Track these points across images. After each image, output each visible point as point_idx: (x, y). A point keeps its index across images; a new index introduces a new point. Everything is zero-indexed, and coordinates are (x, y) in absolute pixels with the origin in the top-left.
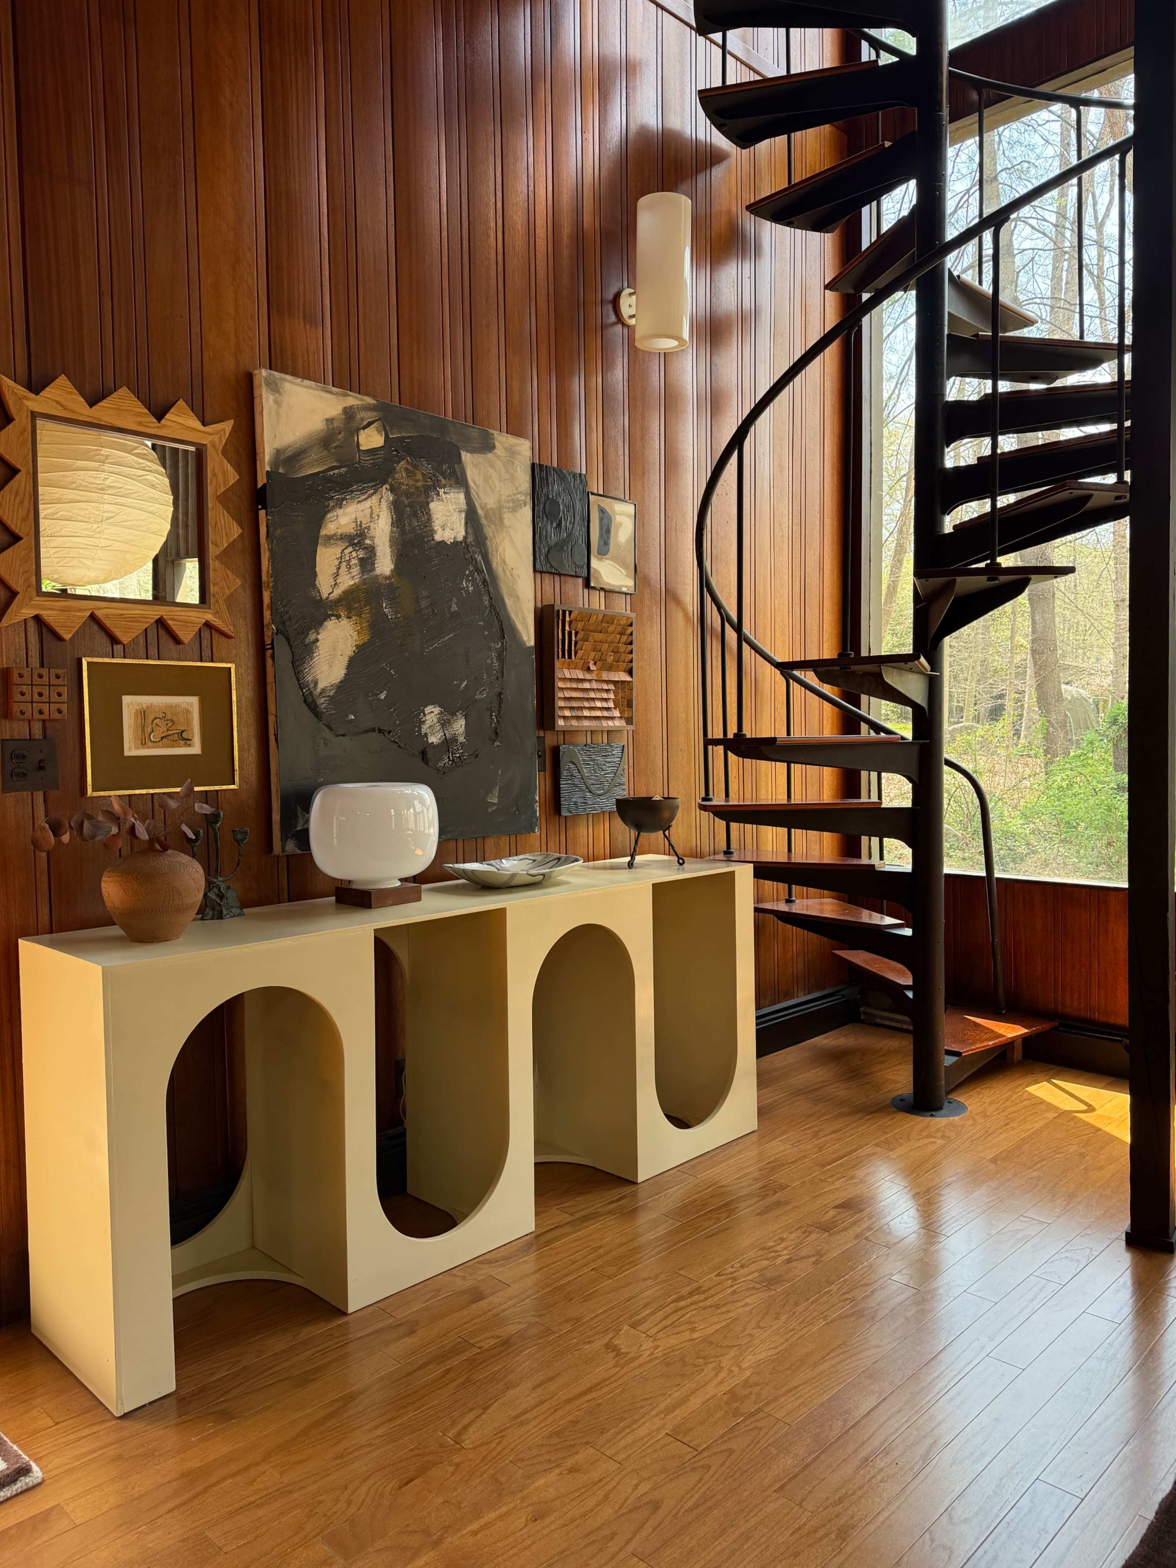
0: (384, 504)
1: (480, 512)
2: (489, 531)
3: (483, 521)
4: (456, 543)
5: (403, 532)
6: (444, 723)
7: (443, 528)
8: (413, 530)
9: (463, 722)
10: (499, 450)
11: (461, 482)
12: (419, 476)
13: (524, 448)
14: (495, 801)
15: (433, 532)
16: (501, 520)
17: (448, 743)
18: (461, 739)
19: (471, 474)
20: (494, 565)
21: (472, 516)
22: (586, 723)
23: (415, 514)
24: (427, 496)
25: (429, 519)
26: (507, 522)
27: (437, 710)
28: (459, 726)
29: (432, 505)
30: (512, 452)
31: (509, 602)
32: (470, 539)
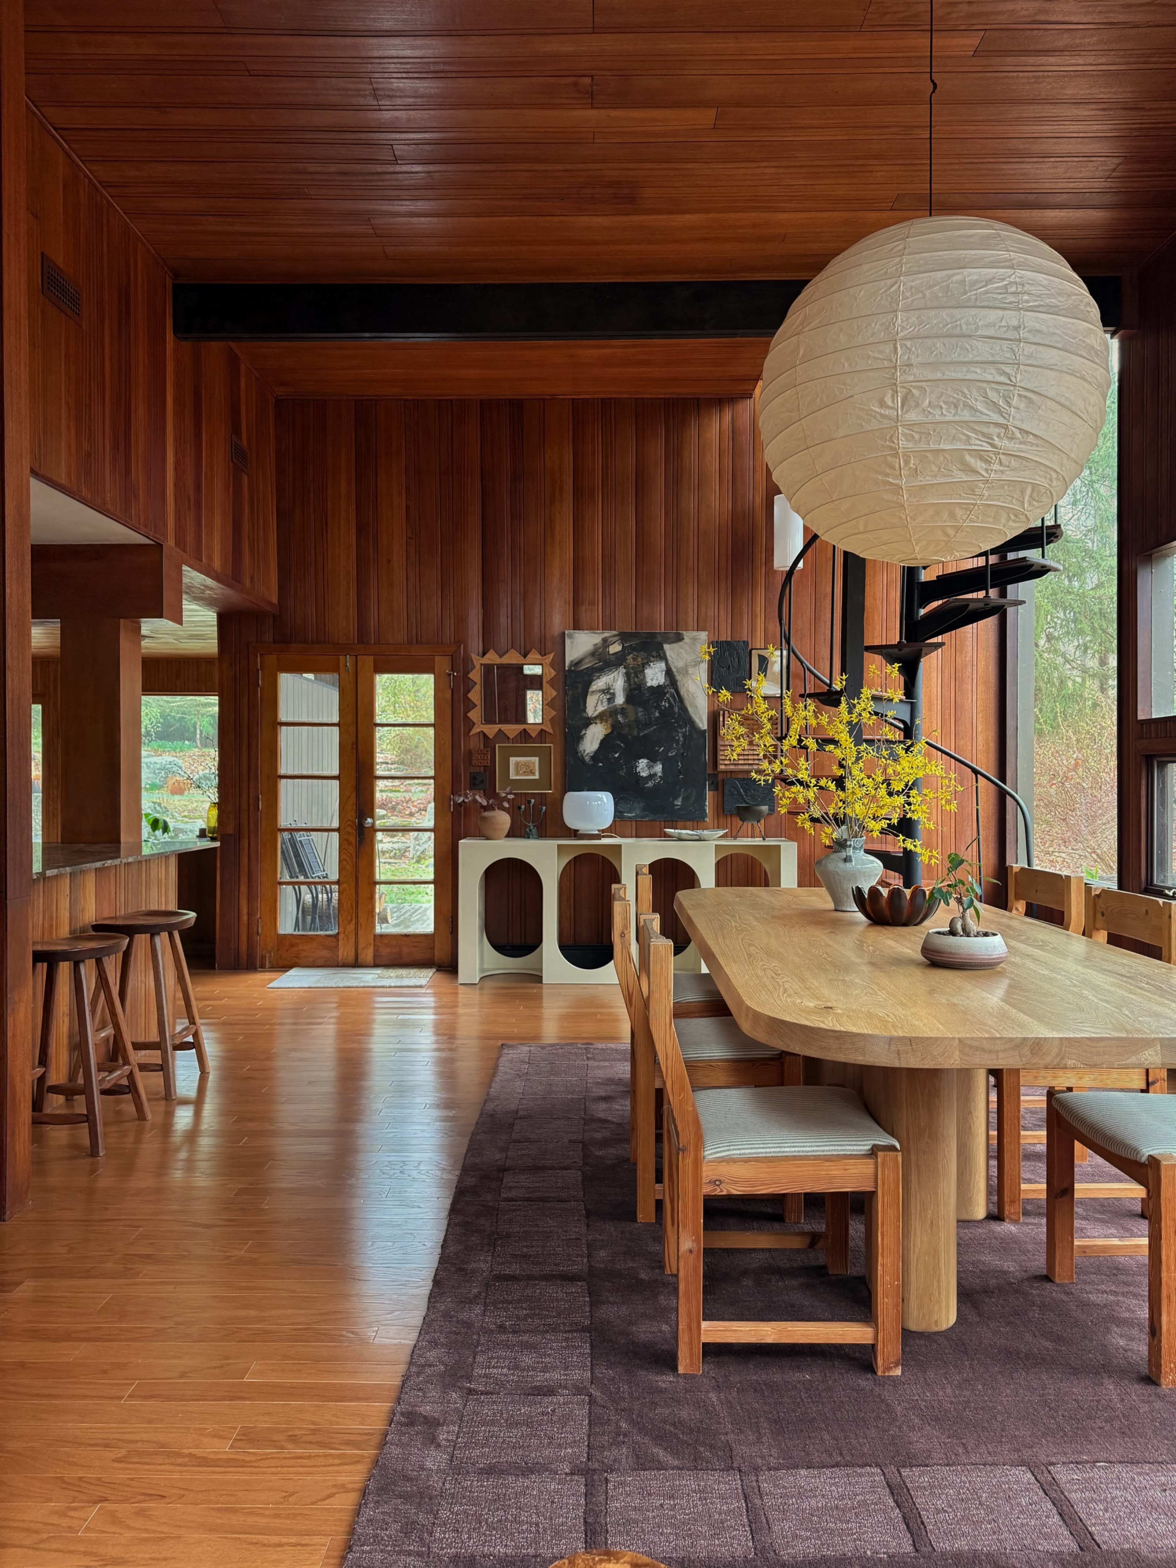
0: (621, 674)
1: (674, 670)
2: (678, 677)
3: (676, 674)
4: (659, 686)
5: (630, 685)
6: (649, 767)
7: (652, 680)
8: (635, 683)
9: (661, 766)
10: (686, 640)
11: (663, 657)
12: (640, 659)
13: (703, 635)
14: (680, 804)
15: (646, 682)
16: (687, 672)
17: (651, 776)
18: (660, 774)
19: (668, 654)
20: (682, 693)
21: (669, 673)
22: (740, 767)
23: (637, 676)
24: (643, 667)
25: (644, 677)
26: (690, 672)
27: (645, 761)
28: (658, 768)
29: (646, 671)
30: (694, 639)
31: (690, 710)
32: (668, 683)
